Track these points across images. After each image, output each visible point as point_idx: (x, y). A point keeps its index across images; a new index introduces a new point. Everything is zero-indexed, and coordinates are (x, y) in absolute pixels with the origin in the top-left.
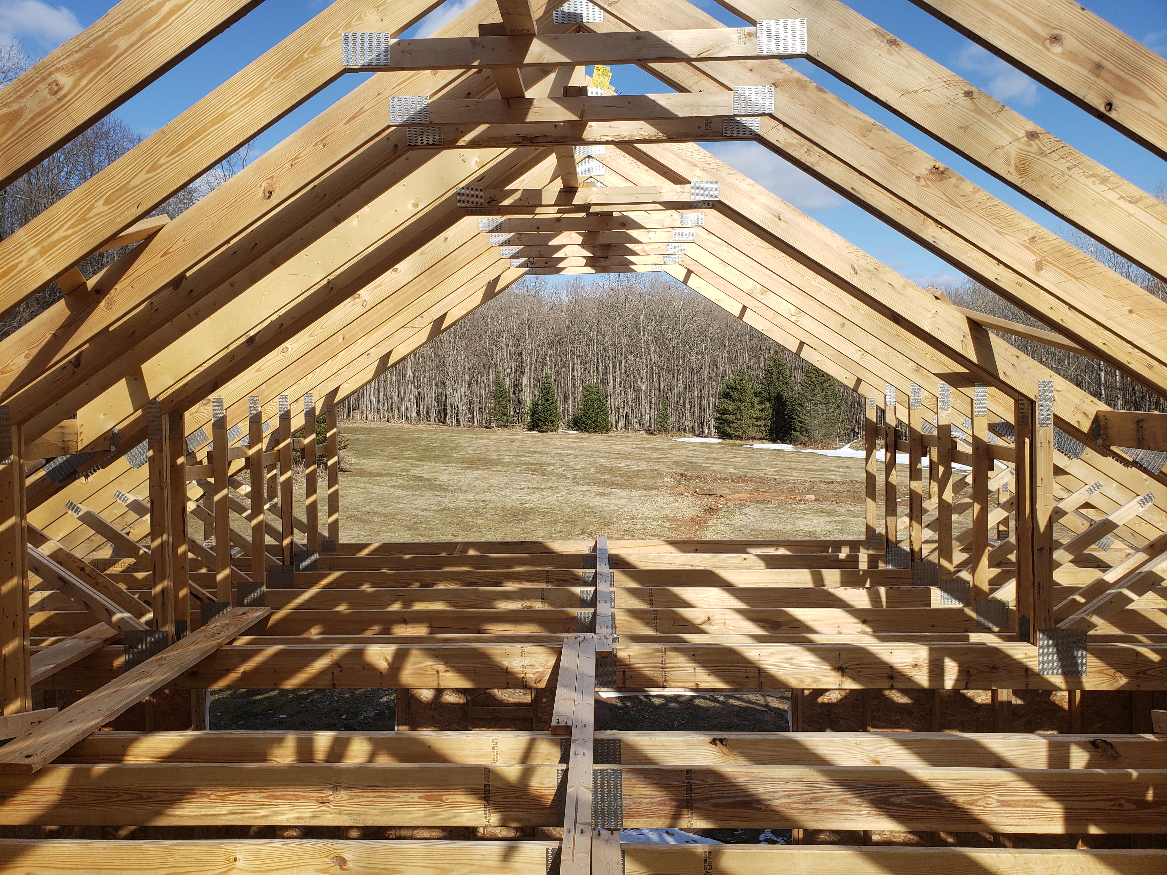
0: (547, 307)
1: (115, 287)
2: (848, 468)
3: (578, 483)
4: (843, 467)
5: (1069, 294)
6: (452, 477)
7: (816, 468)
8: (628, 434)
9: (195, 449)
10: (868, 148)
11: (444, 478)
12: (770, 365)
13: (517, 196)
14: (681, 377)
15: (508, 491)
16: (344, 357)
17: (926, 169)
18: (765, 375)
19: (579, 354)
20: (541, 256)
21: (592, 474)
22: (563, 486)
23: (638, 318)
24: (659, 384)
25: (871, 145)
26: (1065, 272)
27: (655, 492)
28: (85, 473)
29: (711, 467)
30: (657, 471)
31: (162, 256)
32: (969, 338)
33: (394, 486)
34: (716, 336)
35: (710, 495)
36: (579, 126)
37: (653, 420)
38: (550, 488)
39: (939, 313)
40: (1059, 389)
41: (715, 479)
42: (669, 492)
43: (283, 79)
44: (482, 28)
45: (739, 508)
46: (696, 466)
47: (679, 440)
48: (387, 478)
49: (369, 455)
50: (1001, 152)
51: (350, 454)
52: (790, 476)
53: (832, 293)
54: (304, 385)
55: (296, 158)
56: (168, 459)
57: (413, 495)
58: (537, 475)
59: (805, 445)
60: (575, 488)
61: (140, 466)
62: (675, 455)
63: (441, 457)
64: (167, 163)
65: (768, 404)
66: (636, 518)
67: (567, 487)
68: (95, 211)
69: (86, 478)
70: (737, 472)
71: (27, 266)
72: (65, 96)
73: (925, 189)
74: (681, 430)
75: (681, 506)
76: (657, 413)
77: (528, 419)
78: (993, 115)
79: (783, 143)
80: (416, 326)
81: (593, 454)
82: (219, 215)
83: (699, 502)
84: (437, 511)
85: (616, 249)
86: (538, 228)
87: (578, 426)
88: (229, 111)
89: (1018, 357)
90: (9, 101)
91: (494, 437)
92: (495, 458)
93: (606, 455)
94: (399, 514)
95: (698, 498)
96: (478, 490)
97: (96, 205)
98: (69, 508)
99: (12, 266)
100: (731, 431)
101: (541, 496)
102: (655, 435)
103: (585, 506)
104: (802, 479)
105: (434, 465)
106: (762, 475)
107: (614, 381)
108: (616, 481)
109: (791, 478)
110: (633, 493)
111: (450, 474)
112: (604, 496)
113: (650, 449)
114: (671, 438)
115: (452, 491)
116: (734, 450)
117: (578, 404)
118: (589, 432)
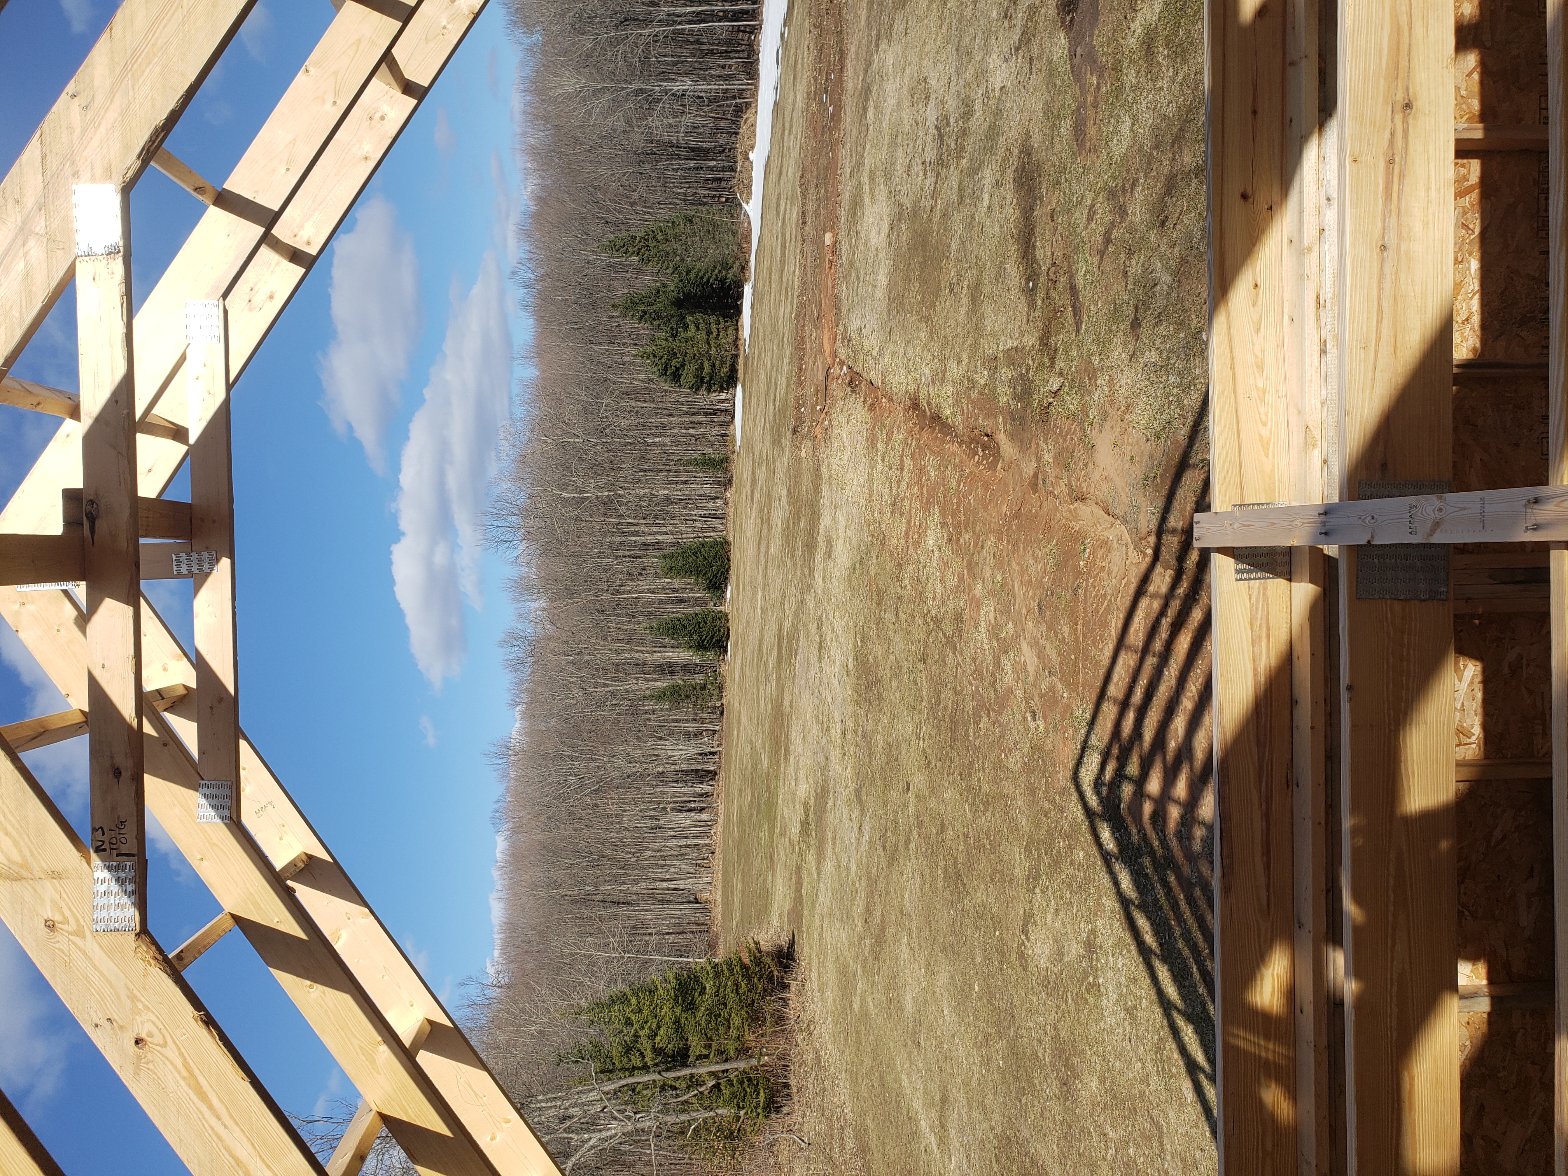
0: (551, 629)
2: (779, 199)
3: (810, 586)
4: (778, 205)
6: (802, 775)
7: (779, 243)
8: (731, 514)
11: (804, 789)
12: (633, 315)
14: (650, 441)
15: (826, 693)
18: (646, 322)
19: (618, 583)
21: (795, 565)
22: (816, 607)
23: (566, 500)
24: (660, 471)
27: (824, 471)
29: (781, 391)
30: (789, 469)
33: (819, 871)
34: (591, 391)
35: (826, 390)
37: (712, 479)
38: (819, 627)
41: (800, 384)
42: (824, 449)
45: (849, 341)
46: (782, 413)
47: (738, 442)
48: (805, 876)
49: (766, 895)
52: (794, 277)
57: (834, 844)
58: (798, 646)
59: (744, 268)
60: (820, 591)
62: (763, 445)
63: (768, 787)
65: (689, 318)
66: (871, 496)
67: (818, 603)
70: (788, 353)
74: (725, 438)
75: (847, 428)
76: (701, 475)
77: (711, 655)
81: (763, 563)
83: (840, 403)
84: (862, 810)
87: (720, 584)
91: (736, 704)
92: (770, 707)
93: (764, 544)
94: (869, 873)
95: (833, 405)
96: (825, 741)
100: (724, 370)
101: (834, 643)
102: (732, 477)
103: (849, 575)
104: (798, 257)
105: (783, 801)
106: (793, 316)
107: (657, 533)
108: (806, 528)
109: (797, 273)
110: (826, 502)
111: (796, 779)
112: (832, 546)
113: (754, 482)
114: (736, 454)
115: (826, 781)
116: (753, 363)
117: (689, 584)
118: (729, 567)
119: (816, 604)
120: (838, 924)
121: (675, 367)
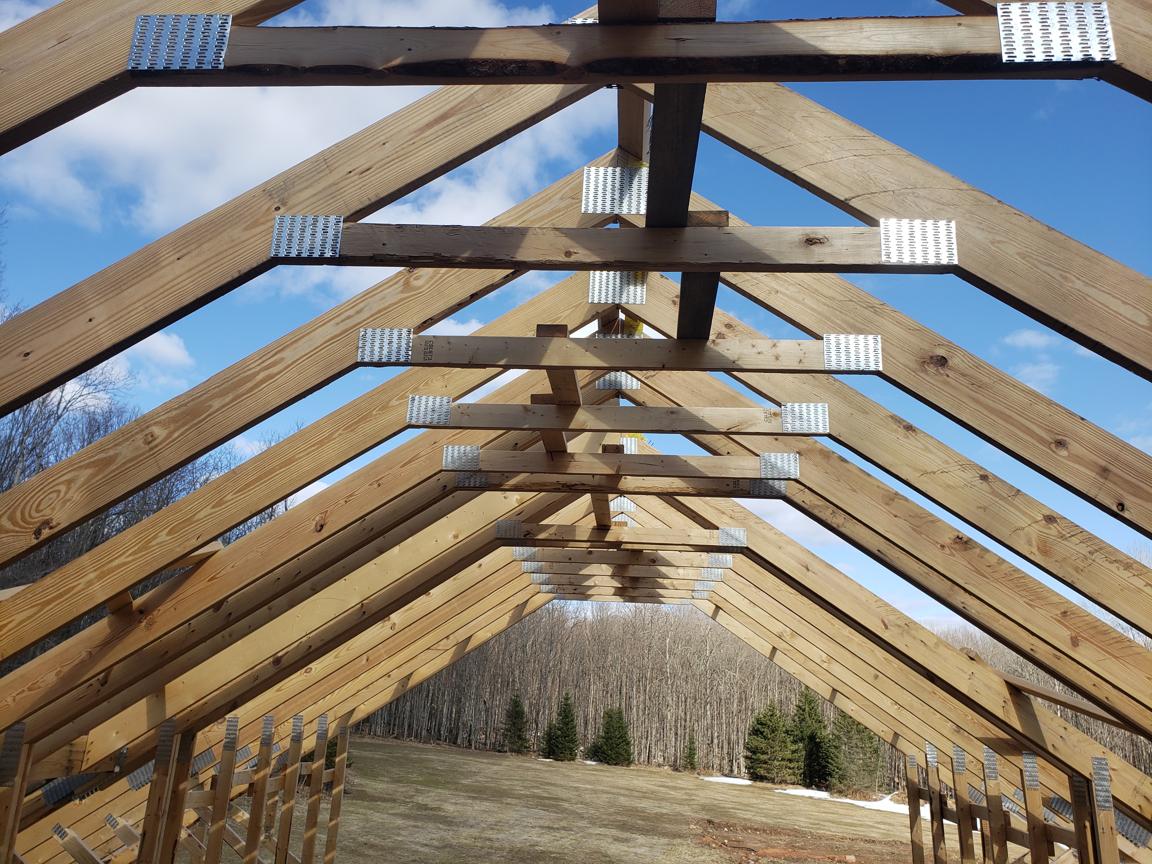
0: (570, 624)
1: (159, 608)
2: (890, 824)
3: (594, 824)
4: (885, 823)
5: (1111, 674)
6: (459, 808)
7: (855, 822)
8: (651, 769)
9: (200, 770)
10: (892, 516)
11: (450, 808)
12: (801, 701)
13: (552, 531)
14: (708, 707)
15: (517, 830)
16: (365, 679)
17: (950, 539)
18: (798, 711)
19: (601, 675)
20: (571, 584)
21: (610, 814)
22: (579, 827)
23: (664, 640)
24: (685, 714)
25: (894, 513)
26: (1103, 649)
27: (679, 841)
28: (82, 795)
29: (741, 814)
30: (682, 815)
31: (209, 581)
32: (1010, 703)
33: (395, 815)
34: (745, 665)
35: (739, 848)
36: (617, 477)
37: (679, 755)
38: (564, 828)
39: (976, 675)
40: (1114, 767)
41: (745, 829)
42: (694, 842)
43: (351, 431)
44: (535, 398)
46: (724, 812)
47: (707, 779)
48: (389, 805)
49: (374, 776)
50: (1021, 532)
51: (354, 773)
52: (827, 830)
53: (863, 644)
54: (322, 705)
55: (351, 496)
56: (171, 784)
57: (414, 826)
58: (551, 812)
59: (840, 792)
60: (591, 831)
61: (139, 788)
62: (702, 797)
63: (449, 783)
64: (232, 499)
65: (801, 745)
67: (582, 829)
68: (158, 540)
69: (81, 800)
70: (769, 821)
71: (83, 589)
72: (157, 446)
73: (950, 557)
74: (708, 769)
75: (708, 860)
76: (682, 746)
77: (543, 745)
78: (1010, 499)
79: (808, 503)
80: (440, 648)
81: (612, 790)
82: (270, 545)
83: (727, 856)
84: (438, 848)
85: (645, 581)
86: (570, 559)
87: (597, 756)
88: (297, 457)
89: (1065, 728)
90: (107, 447)
91: (506, 763)
92: (506, 788)
93: (627, 792)
94: (397, 849)
95: (726, 851)
96: (484, 826)
97: (160, 534)
98: (55, 831)
99: (69, 589)
100: (762, 772)
101: (553, 838)
102: (680, 771)
103: (601, 853)
104: (840, 834)
105: (440, 793)
106: (796, 827)
107: (638, 707)
108: (637, 824)
109: (828, 832)
110: (655, 841)
111: (456, 804)
112: (623, 842)
113: (674, 788)
114: (698, 776)
115: (457, 825)
116: (766, 794)
117: (599, 730)
118: (609, 764)
119: (581, 827)
120: (361, 824)
121: (764, 732)
